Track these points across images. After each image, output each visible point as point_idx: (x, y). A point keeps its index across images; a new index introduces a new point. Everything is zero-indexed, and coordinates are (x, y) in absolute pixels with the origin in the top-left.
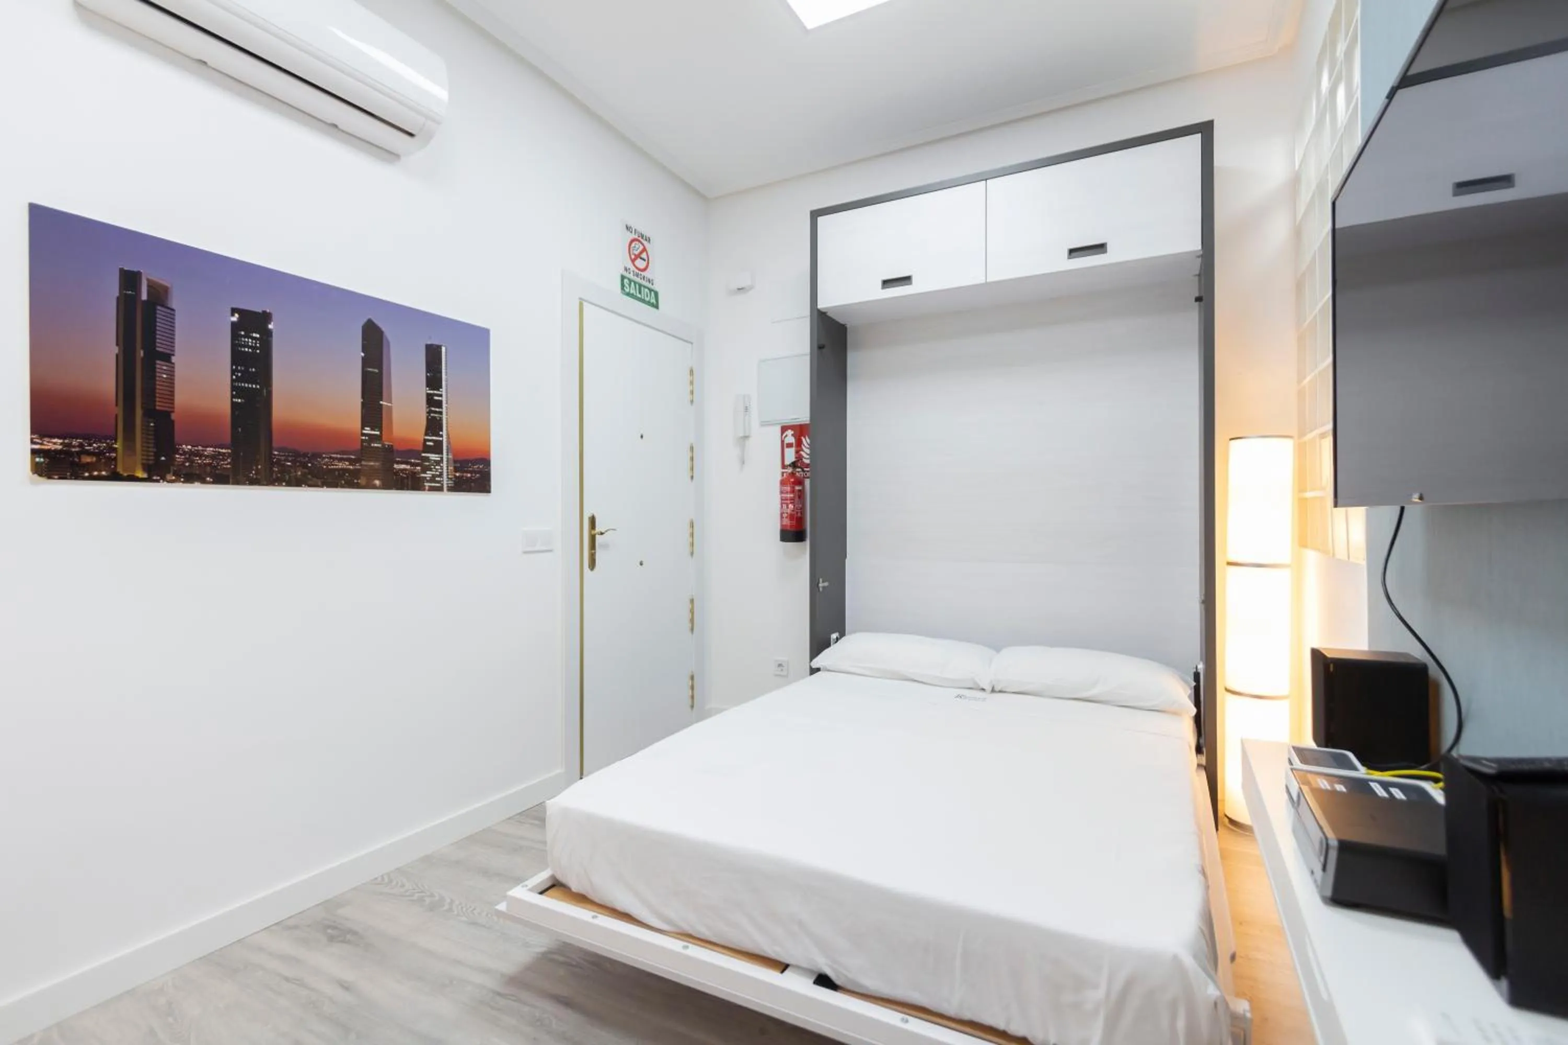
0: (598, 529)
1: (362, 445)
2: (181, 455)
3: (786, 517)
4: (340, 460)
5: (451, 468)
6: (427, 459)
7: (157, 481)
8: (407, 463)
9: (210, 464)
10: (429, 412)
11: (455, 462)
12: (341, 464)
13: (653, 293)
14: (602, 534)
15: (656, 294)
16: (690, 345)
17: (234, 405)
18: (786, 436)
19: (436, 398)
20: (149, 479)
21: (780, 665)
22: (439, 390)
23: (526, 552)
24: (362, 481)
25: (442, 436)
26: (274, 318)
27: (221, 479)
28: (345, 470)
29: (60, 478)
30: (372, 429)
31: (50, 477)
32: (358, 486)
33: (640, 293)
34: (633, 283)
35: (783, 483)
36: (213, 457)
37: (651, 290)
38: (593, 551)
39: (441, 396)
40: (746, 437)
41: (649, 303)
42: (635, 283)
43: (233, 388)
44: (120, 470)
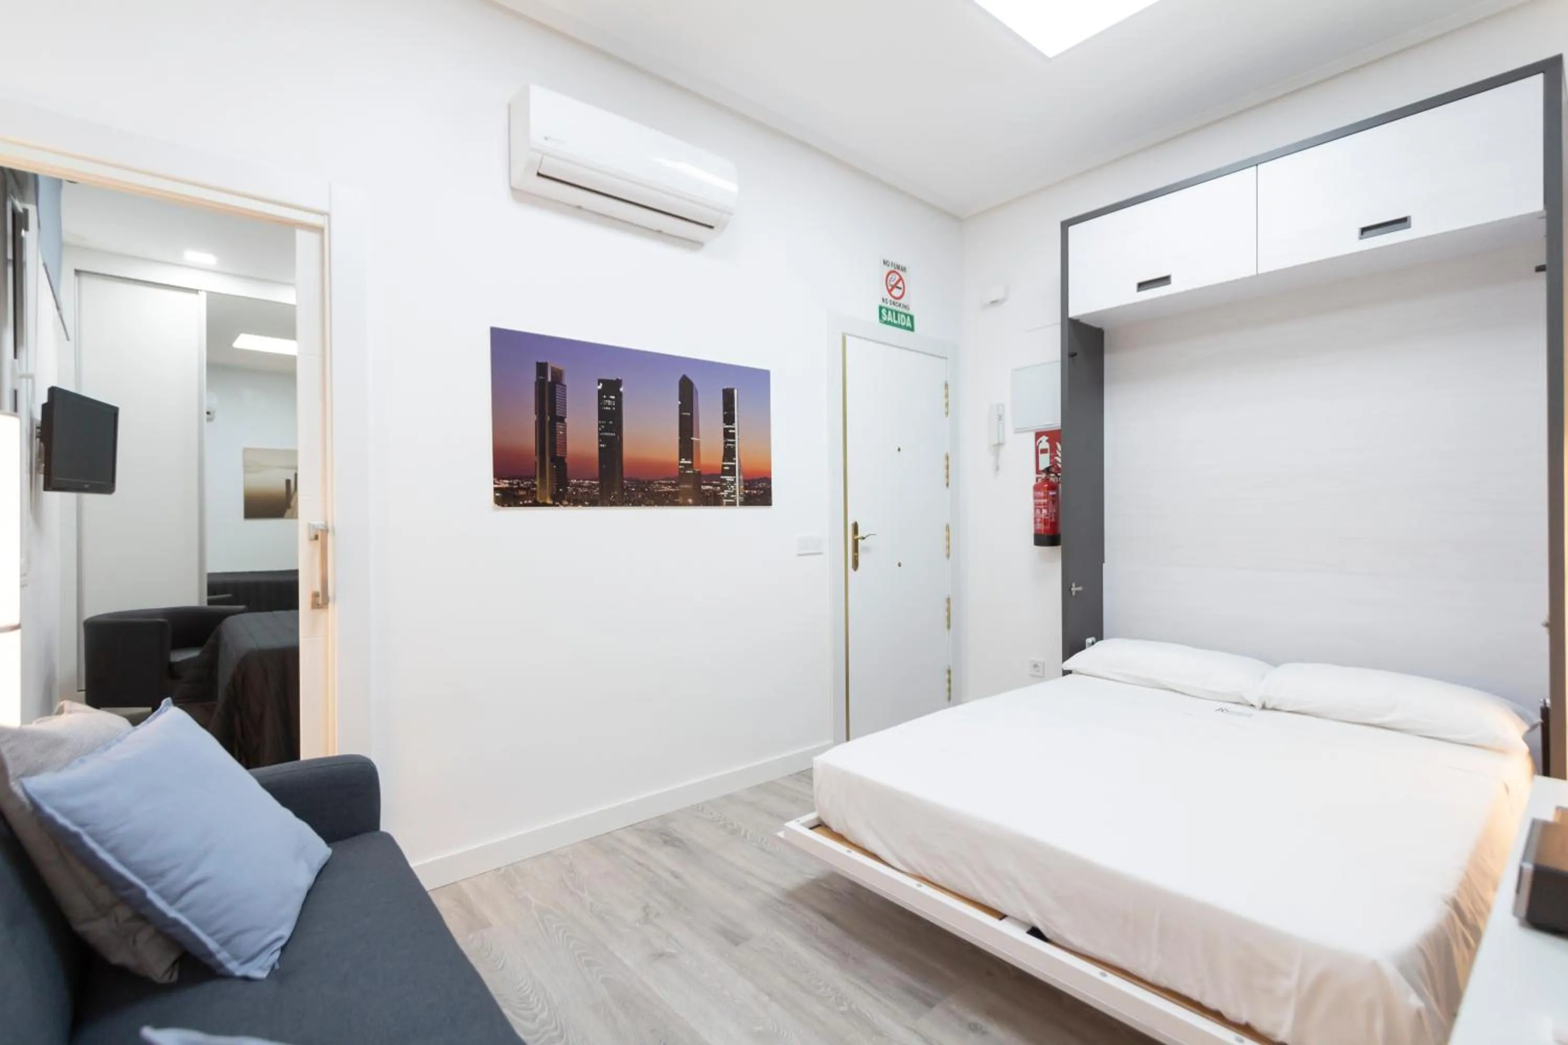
0: (860, 534)
1: (680, 473)
2: (571, 487)
3: (1040, 522)
4: (666, 485)
5: (742, 487)
6: (725, 481)
7: (558, 506)
8: (711, 485)
9: (585, 493)
10: (726, 443)
11: (745, 481)
12: (666, 488)
13: (908, 318)
14: (863, 538)
15: (912, 318)
16: (944, 360)
17: (600, 449)
18: (1041, 442)
19: (731, 431)
20: (554, 505)
21: (1035, 666)
22: (731, 424)
23: (800, 555)
24: (680, 500)
25: (735, 461)
26: (624, 382)
27: (594, 503)
28: (669, 493)
29: (508, 506)
30: (686, 460)
31: (503, 506)
32: (676, 504)
33: (897, 319)
34: (890, 312)
35: (1036, 488)
36: (589, 487)
37: (906, 315)
38: (856, 554)
39: (734, 429)
40: (999, 445)
41: (905, 328)
42: (892, 311)
43: (600, 437)
44: (538, 499)
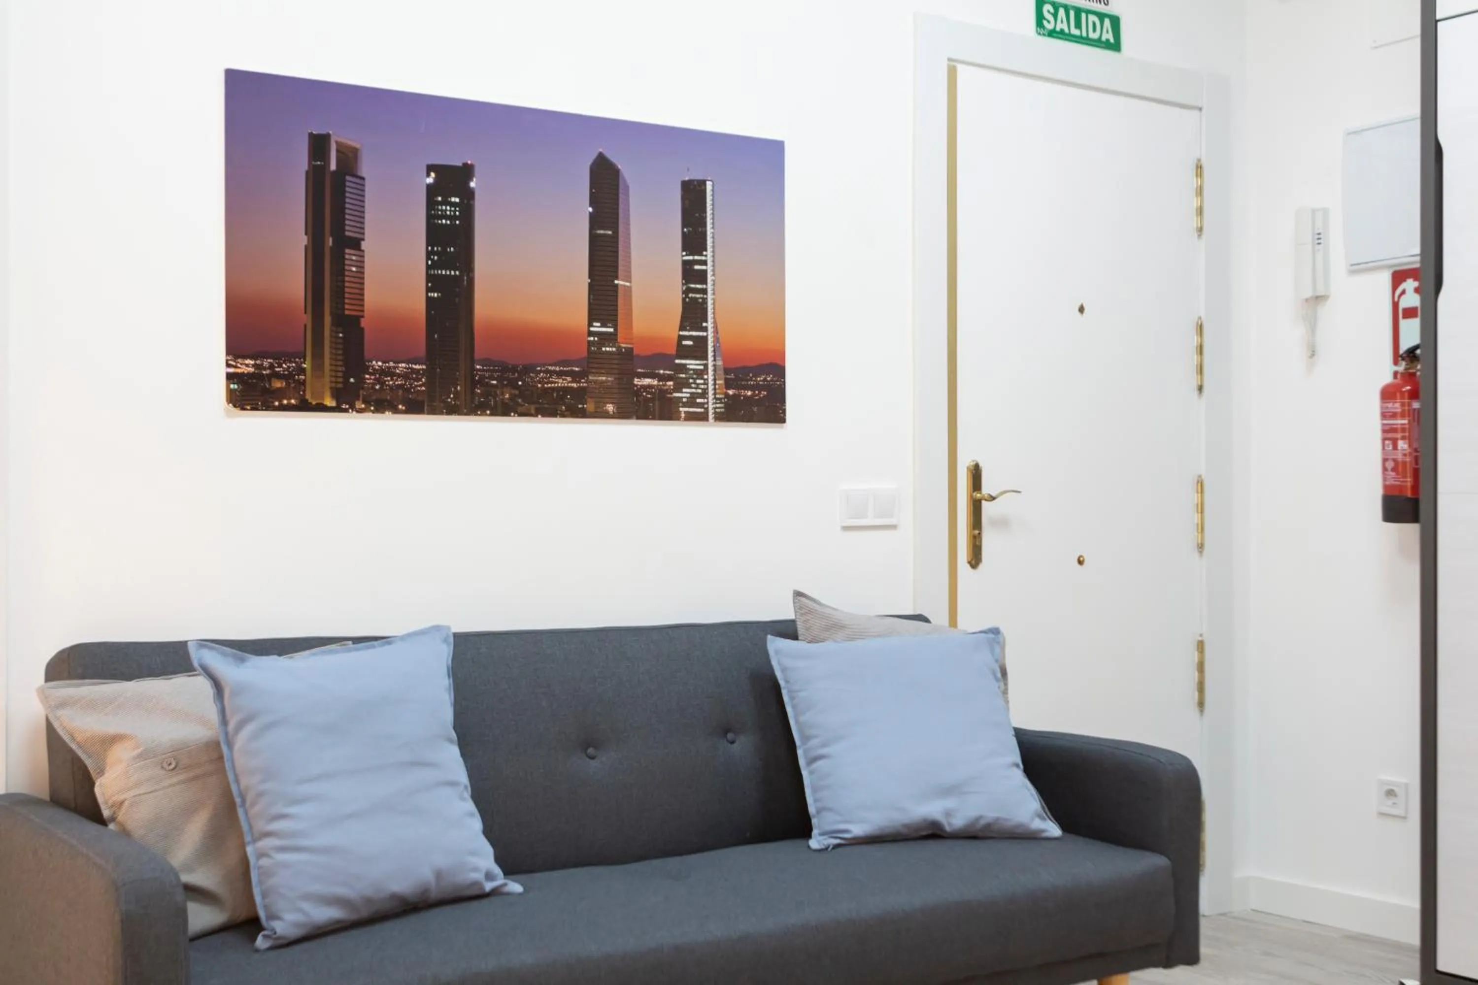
0: (987, 488)
1: (589, 351)
2: (370, 374)
3: (1393, 470)
4: (560, 374)
5: (720, 382)
6: (683, 368)
7: (346, 411)
8: (652, 376)
9: (401, 386)
10: (686, 292)
11: (727, 371)
12: (561, 381)
13: (1107, 22)
14: (993, 498)
15: (1115, 22)
16: (1196, 113)
17: (429, 300)
18: (1403, 292)
19: (697, 267)
20: (337, 409)
21: (1390, 793)
22: (702, 255)
23: (846, 528)
24: (590, 406)
25: (705, 329)
26: (477, 171)
27: (415, 407)
28: (566, 390)
29: (253, 409)
30: (603, 325)
31: (243, 409)
32: (582, 414)
33: (1078, 26)
34: (1062, 12)
35: (1387, 394)
36: (405, 376)
37: (1101, 16)
38: (977, 532)
39: (705, 263)
40: (1318, 299)
41: (1099, 43)
42: (1067, 8)
43: (429, 278)
44: (308, 397)
